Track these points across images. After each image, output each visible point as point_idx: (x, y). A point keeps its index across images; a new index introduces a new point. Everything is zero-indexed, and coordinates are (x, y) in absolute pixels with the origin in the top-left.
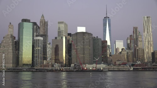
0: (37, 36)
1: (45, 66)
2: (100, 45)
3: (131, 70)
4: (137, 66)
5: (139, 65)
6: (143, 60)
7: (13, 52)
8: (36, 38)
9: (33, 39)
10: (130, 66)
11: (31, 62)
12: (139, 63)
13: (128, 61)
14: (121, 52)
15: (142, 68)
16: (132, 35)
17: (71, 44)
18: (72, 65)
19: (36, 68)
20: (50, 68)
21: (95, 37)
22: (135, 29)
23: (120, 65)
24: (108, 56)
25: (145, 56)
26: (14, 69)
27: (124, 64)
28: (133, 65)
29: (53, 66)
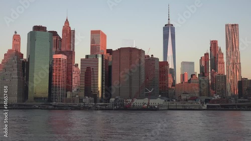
0: (57, 53)
1: (69, 100)
2: (157, 68)
3: (203, 108)
4: (214, 101)
5: (217, 101)
6: (223, 91)
7: (18, 78)
8: (56, 56)
9: (51, 56)
10: (202, 103)
11: (47, 95)
12: (217, 97)
13: (201, 94)
14: (189, 81)
15: (222, 106)
16: (207, 54)
17: (110, 67)
18: (112, 100)
19: (54, 103)
20: (77, 104)
21: (148, 56)
22: (214, 44)
23: (186, 100)
24: (170, 86)
25: (228, 87)
26: (19, 105)
27: (194, 99)
28: (207, 101)
29: (81, 100)
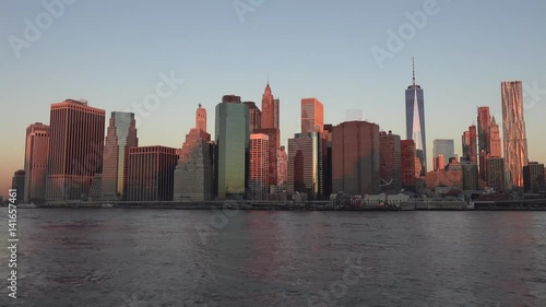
0: (255, 132)
1: (274, 197)
2: (398, 149)
3: (469, 207)
4: (485, 197)
5: (491, 196)
6: (499, 183)
7: (205, 168)
8: (253, 137)
9: (248, 137)
10: (466, 200)
11: (243, 190)
12: (490, 190)
13: (465, 188)
14: (447, 168)
15: (498, 204)
16: (474, 127)
17: (329, 150)
18: (333, 196)
19: (252, 202)
20: (285, 202)
21: (385, 133)
22: (483, 113)
23: (443, 195)
24: (417, 175)
25: (507, 176)
26: (207, 204)
27: (454, 194)
28: (474, 197)
29: (289, 197)
